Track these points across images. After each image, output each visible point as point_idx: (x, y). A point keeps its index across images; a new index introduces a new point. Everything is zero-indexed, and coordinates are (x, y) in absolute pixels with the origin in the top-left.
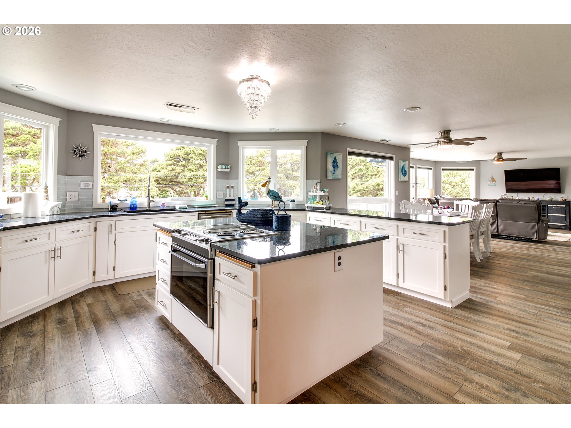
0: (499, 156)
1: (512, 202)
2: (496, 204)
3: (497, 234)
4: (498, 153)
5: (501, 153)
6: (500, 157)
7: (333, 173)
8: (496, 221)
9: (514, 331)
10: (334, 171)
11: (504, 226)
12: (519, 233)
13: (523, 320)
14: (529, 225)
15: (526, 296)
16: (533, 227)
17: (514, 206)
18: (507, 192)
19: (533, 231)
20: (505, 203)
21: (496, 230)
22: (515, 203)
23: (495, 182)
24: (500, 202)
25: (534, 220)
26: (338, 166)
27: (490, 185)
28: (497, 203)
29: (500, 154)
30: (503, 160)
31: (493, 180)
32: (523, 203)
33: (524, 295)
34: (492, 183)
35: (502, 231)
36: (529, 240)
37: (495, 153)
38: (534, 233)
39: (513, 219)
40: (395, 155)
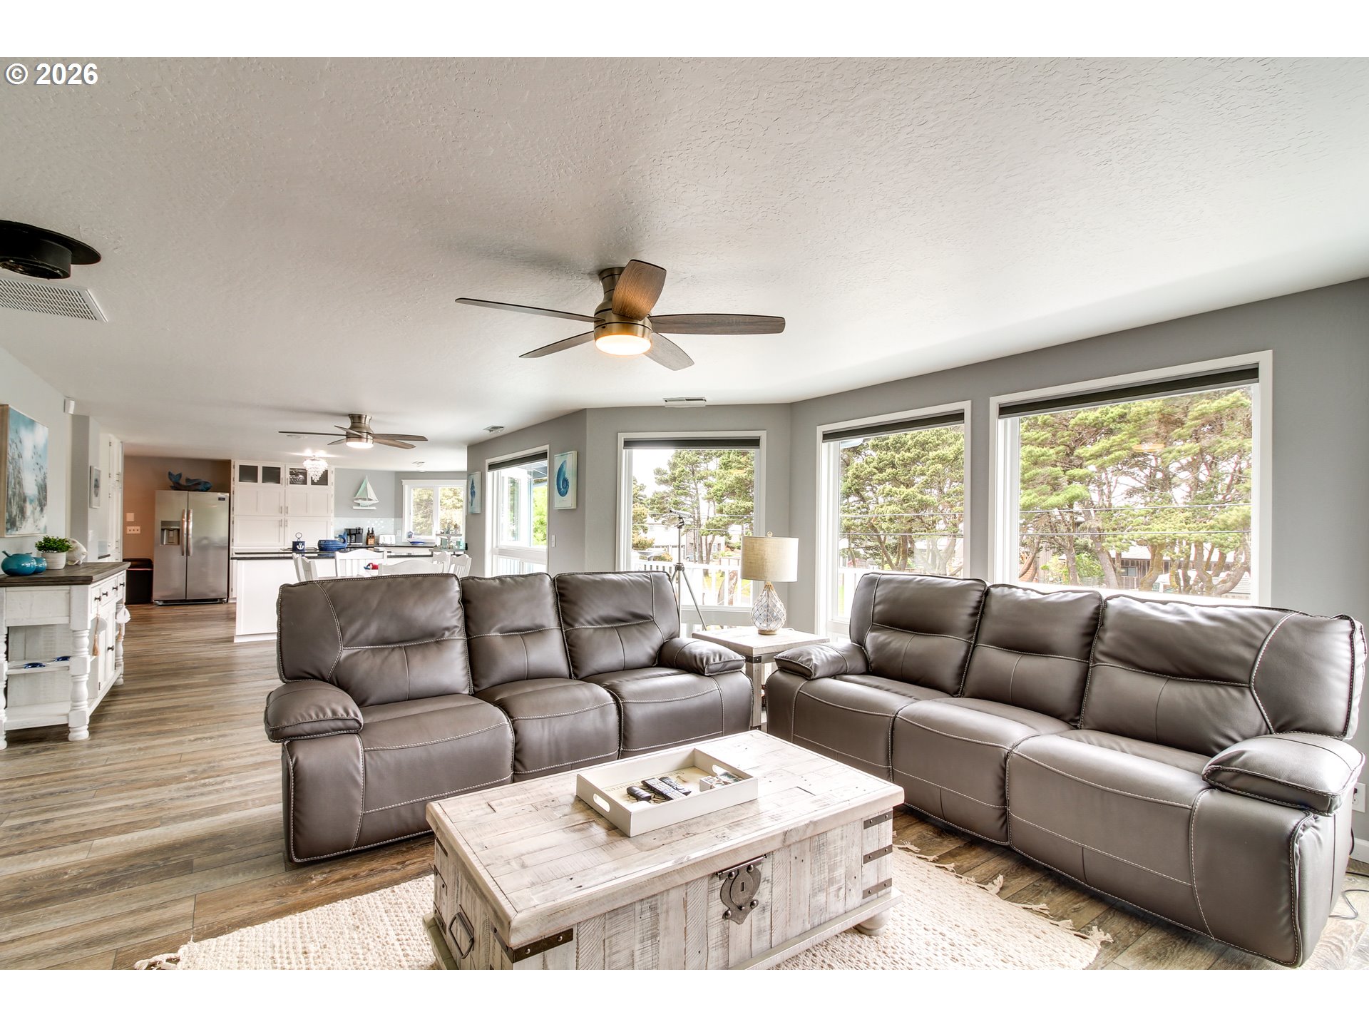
40: (548, 446)
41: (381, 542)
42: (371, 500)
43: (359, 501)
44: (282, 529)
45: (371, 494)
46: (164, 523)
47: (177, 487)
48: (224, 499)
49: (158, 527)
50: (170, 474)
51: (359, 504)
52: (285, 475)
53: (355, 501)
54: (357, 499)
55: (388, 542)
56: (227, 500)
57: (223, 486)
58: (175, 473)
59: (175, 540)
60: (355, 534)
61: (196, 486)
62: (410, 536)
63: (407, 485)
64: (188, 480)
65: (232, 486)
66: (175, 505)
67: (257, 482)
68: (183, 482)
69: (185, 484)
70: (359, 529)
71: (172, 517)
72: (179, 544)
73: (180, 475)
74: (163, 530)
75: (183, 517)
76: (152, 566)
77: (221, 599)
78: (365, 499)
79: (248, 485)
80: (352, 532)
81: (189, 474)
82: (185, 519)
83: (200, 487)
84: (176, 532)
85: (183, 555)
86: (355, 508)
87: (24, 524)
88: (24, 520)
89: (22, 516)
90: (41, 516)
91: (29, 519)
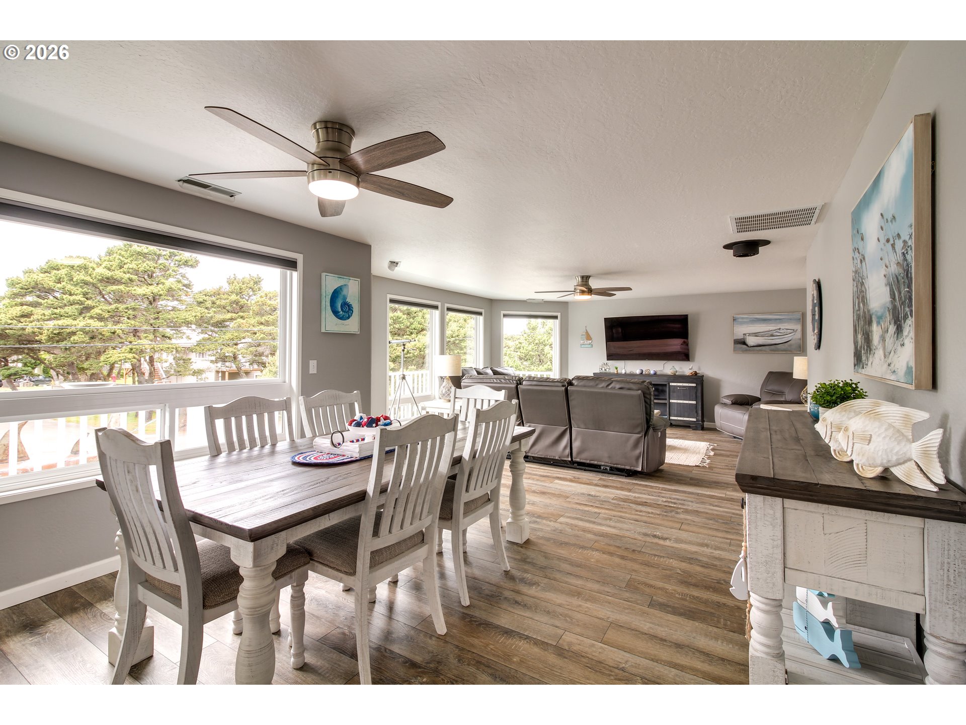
0: (584, 283)
1: (597, 385)
2: (566, 390)
3: (570, 459)
4: (582, 277)
5: (588, 277)
6: (586, 285)
8: (567, 428)
11: (583, 442)
12: (609, 457)
14: (628, 439)
16: (636, 444)
17: (601, 393)
18: (608, 359)
19: (637, 452)
20: (585, 386)
21: (568, 450)
22: (602, 387)
23: (590, 341)
24: (575, 384)
25: (637, 426)
27: (583, 346)
28: (569, 388)
29: (585, 279)
30: (590, 291)
31: (589, 337)
32: (618, 386)
34: (586, 343)
35: (579, 453)
36: (631, 474)
37: (577, 278)
38: (638, 458)
39: (599, 424)
87: (871, 359)
88: (870, 354)
89: (868, 347)
90: (899, 343)
91: (877, 352)
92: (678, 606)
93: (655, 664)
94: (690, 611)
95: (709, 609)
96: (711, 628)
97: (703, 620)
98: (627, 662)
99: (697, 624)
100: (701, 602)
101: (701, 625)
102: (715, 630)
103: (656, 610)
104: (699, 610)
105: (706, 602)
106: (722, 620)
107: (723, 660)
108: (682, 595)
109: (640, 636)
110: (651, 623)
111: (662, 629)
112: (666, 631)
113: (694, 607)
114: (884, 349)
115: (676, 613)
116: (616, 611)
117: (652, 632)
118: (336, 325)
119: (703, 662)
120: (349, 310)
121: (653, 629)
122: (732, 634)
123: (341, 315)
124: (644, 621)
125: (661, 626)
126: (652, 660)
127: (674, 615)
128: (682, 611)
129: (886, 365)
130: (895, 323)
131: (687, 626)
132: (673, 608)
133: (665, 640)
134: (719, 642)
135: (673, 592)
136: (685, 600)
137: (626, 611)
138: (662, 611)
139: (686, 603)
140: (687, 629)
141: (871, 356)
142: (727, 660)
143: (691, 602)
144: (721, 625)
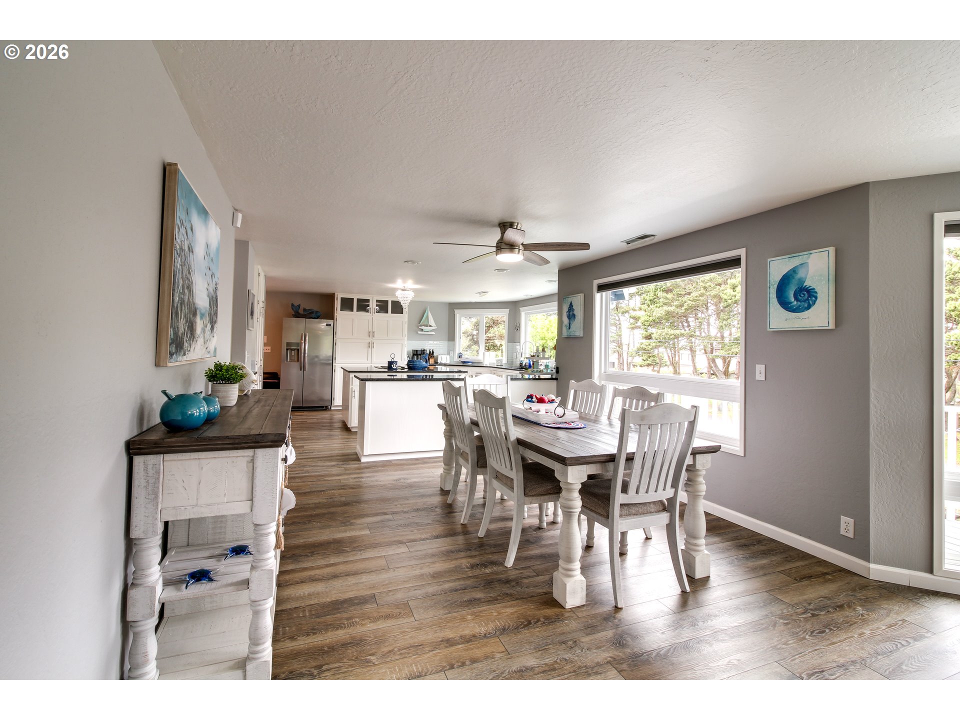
7: (568, 328)
9: (308, 453)
10: (570, 324)
13: (309, 460)
15: (325, 480)
26: (574, 315)
33: (328, 480)
40: (744, 249)
41: (439, 361)
42: (431, 326)
43: (423, 327)
44: (370, 350)
45: (432, 321)
46: (288, 344)
47: (297, 315)
48: (330, 325)
49: (284, 347)
50: (292, 305)
51: (422, 330)
52: (373, 305)
53: (420, 327)
54: (421, 326)
55: (444, 362)
56: (332, 325)
57: (329, 315)
58: (296, 304)
59: (296, 358)
60: (420, 355)
61: (310, 315)
62: (460, 357)
63: (458, 313)
64: (305, 310)
65: (335, 314)
66: (295, 329)
67: (353, 311)
68: (301, 311)
69: (303, 313)
70: (424, 351)
71: (293, 339)
72: (298, 361)
73: (299, 306)
74: (287, 350)
75: (301, 339)
76: (279, 379)
77: (326, 407)
78: (427, 326)
79: (347, 313)
80: (419, 353)
81: (306, 305)
82: (303, 342)
83: (314, 315)
84: (296, 351)
85: (301, 370)
86: (420, 333)
87: (193, 346)
88: (193, 341)
89: (191, 334)
90: (212, 335)
91: (199, 340)
92: (351, 609)
93: (345, 561)
94: (339, 609)
95: (322, 620)
96: (316, 601)
97: (324, 606)
98: (361, 554)
99: (328, 599)
100: (331, 624)
101: (324, 600)
102: (312, 602)
103: (366, 595)
104: (331, 614)
105: (329, 627)
106: (307, 615)
107: (302, 582)
108: (353, 623)
109: (364, 571)
110: (363, 583)
111: (352, 582)
112: (349, 582)
113: (336, 616)
114: (204, 337)
115: (350, 601)
116: (394, 578)
117: (359, 577)
118: (786, 320)
119: (315, 575)
120: (809, 296)
121: (359, 579)
122: (298, 606)
123: (794, 305)
124: (369, 581)
125: (354, 584)
126: (347, 562)
127: (350, 598)
128: (345, 606)
129: (205, 349)
130: (211, 323)
131: (335, 594)
132: (354, 604)
133: (346, 576)
134: (306, 593)
135: (363, 622)
136: (347, 619)
137: (387, 582)
138: (361, 596)
139: (345, 615)
140: (334, 592)
141: (194, 343)
142: (299, 583)
143: (341, 619)
144: (307, 609)
